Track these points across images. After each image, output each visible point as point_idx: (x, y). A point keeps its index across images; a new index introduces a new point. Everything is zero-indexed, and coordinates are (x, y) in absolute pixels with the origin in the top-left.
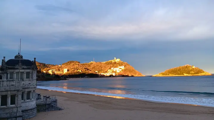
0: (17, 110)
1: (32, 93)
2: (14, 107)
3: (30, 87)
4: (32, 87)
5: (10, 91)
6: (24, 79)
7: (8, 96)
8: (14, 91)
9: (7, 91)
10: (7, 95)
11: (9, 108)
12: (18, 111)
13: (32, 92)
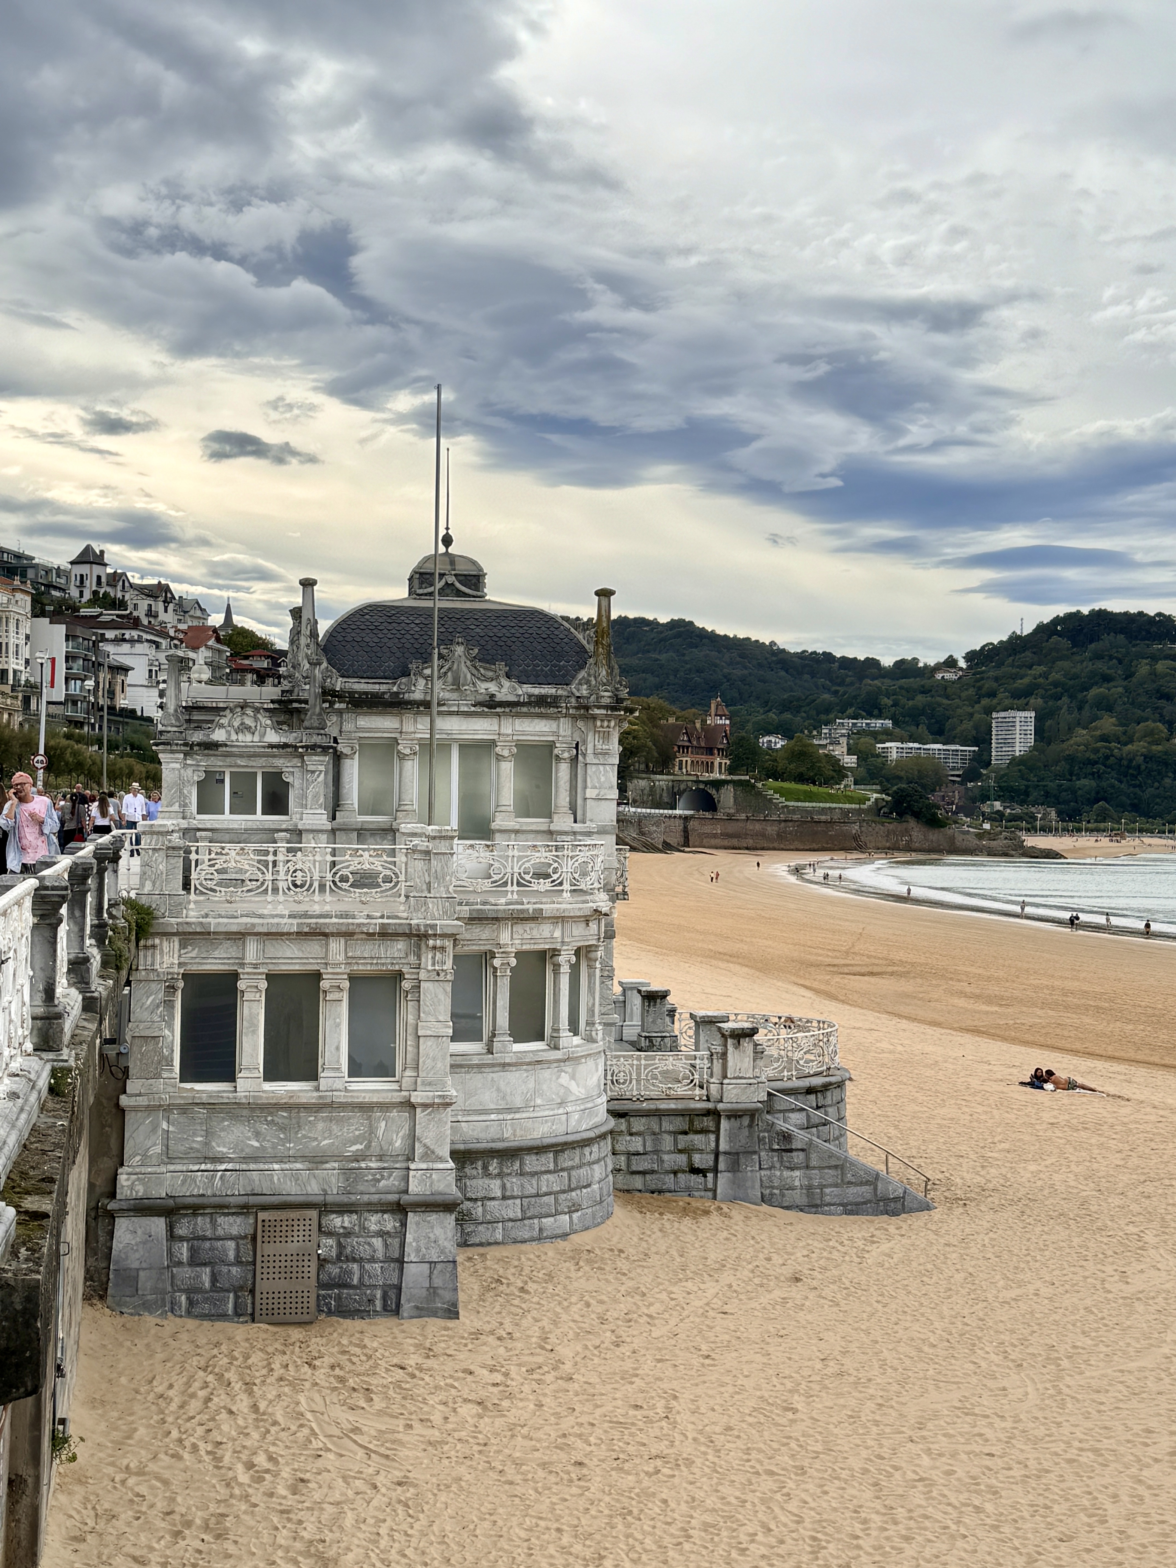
0: (412, 1137)
1: (565, 969)
2: (384, 1107)
3: (548, 908)
4: (566, 903)
5: (348, 935)
6: (499, 823)
7: (324, 984)
8: (385, 934)
9: (321, 934)
10: (317, 976)
11: (331, 1106)
12: (419, 1150)
13: (566, 958)
